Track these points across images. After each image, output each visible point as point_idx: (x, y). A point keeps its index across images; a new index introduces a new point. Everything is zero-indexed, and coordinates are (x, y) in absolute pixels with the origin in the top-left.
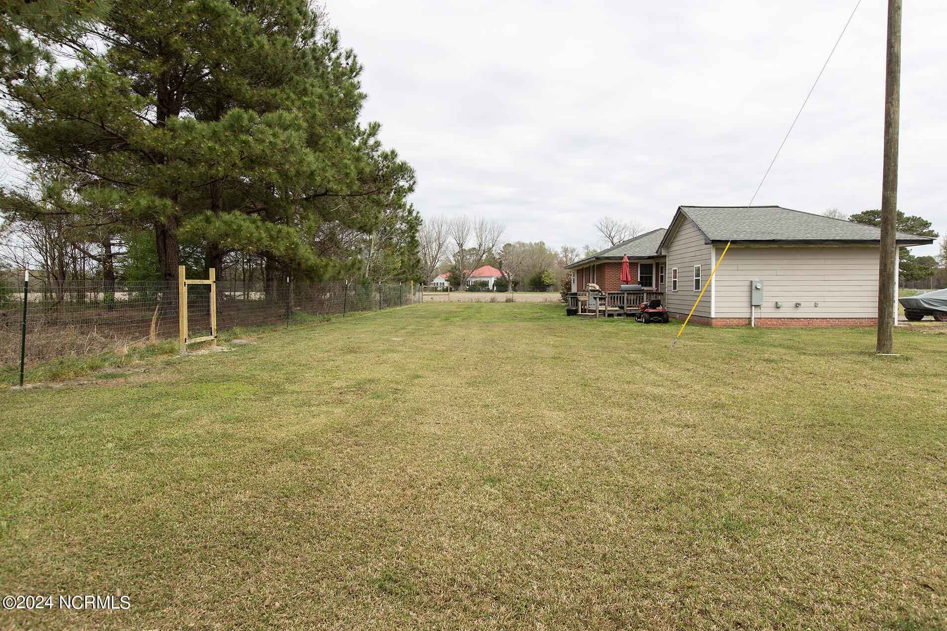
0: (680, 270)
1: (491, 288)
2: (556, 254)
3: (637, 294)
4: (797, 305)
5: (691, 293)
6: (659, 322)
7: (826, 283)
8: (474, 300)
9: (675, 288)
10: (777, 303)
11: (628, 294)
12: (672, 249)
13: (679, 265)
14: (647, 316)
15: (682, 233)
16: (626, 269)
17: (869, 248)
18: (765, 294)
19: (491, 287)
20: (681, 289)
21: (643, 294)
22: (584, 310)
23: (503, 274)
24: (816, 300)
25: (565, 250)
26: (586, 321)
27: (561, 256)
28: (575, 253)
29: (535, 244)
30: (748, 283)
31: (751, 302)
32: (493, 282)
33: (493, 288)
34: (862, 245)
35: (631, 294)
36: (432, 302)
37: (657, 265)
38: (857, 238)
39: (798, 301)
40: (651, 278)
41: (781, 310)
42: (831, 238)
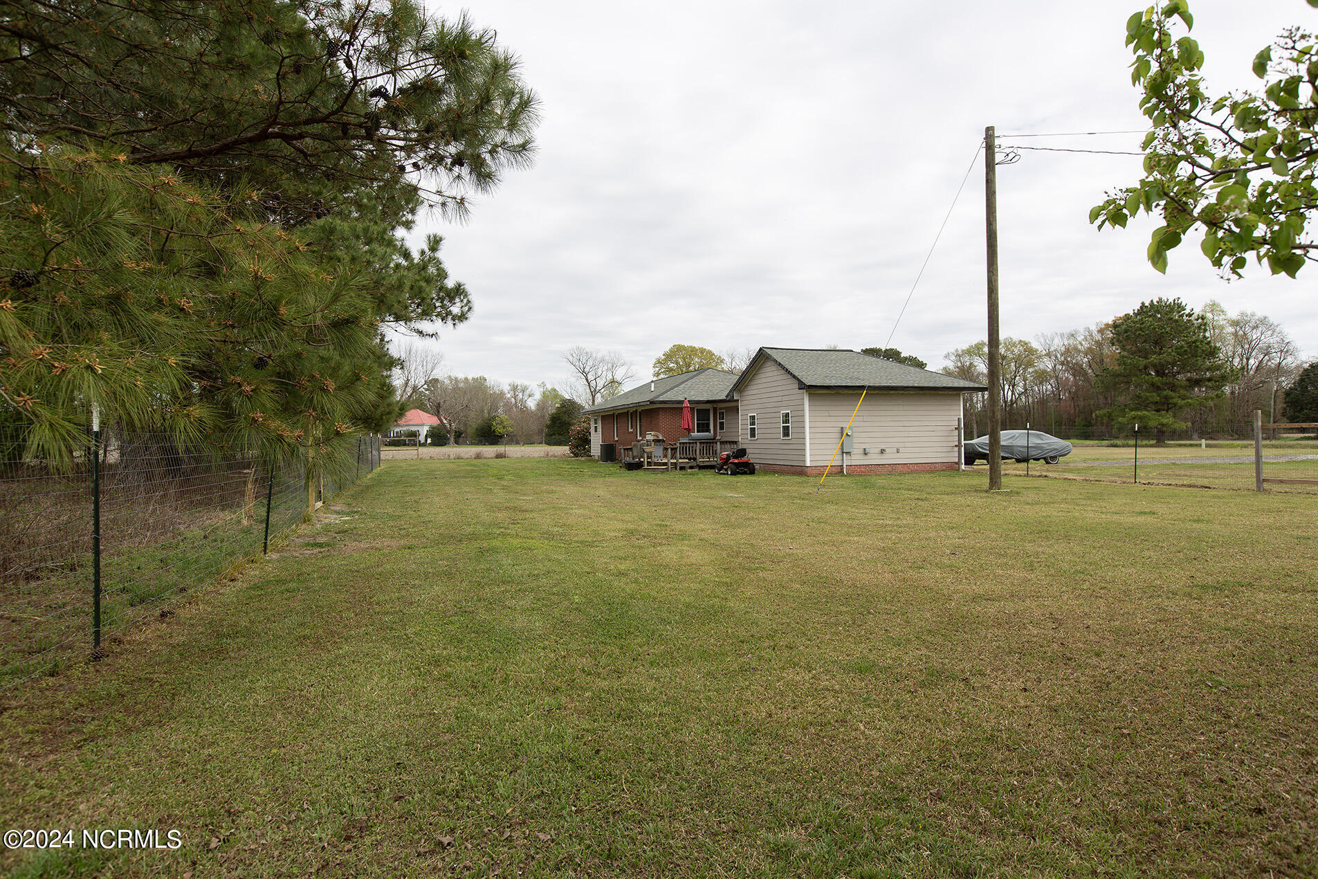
0: (760, 416)
1: (423, 441)
2: (502, 394)
3: (707, 443)
4: (882, 451)
5: (779, 441)
6: (745, 473)
7: (906, 429)
8: (452, 457)
9: (753, 435)
10: (865, 449)
11: (700, 443)
12: (746, 393)
13: (759, 411)
14: (733, 467)
15: (762, 376)
16: (687, 413)
17: (938, 395)
18: (855, 440)
19: (422, 439)
20: (761, 436)
21: (716, 443)
22: (649, 464)
23: (441, 421)
24: (897, 445)
25: (514, 388)
26: (651, 477)
27: (509, 396)
28: (527, 393)
29: (473, 379)
30: (838, 430)
31: (842, 449)
32: (425, 433)
33: (426, 440)
34: (932, 392)
35: (704, 443)
36: (394, 460)
37: (715, 410)
38: (931, 385)
39: (883, 447)
40: (708, 425)
41: (869, 456)
42: (911, 385)
